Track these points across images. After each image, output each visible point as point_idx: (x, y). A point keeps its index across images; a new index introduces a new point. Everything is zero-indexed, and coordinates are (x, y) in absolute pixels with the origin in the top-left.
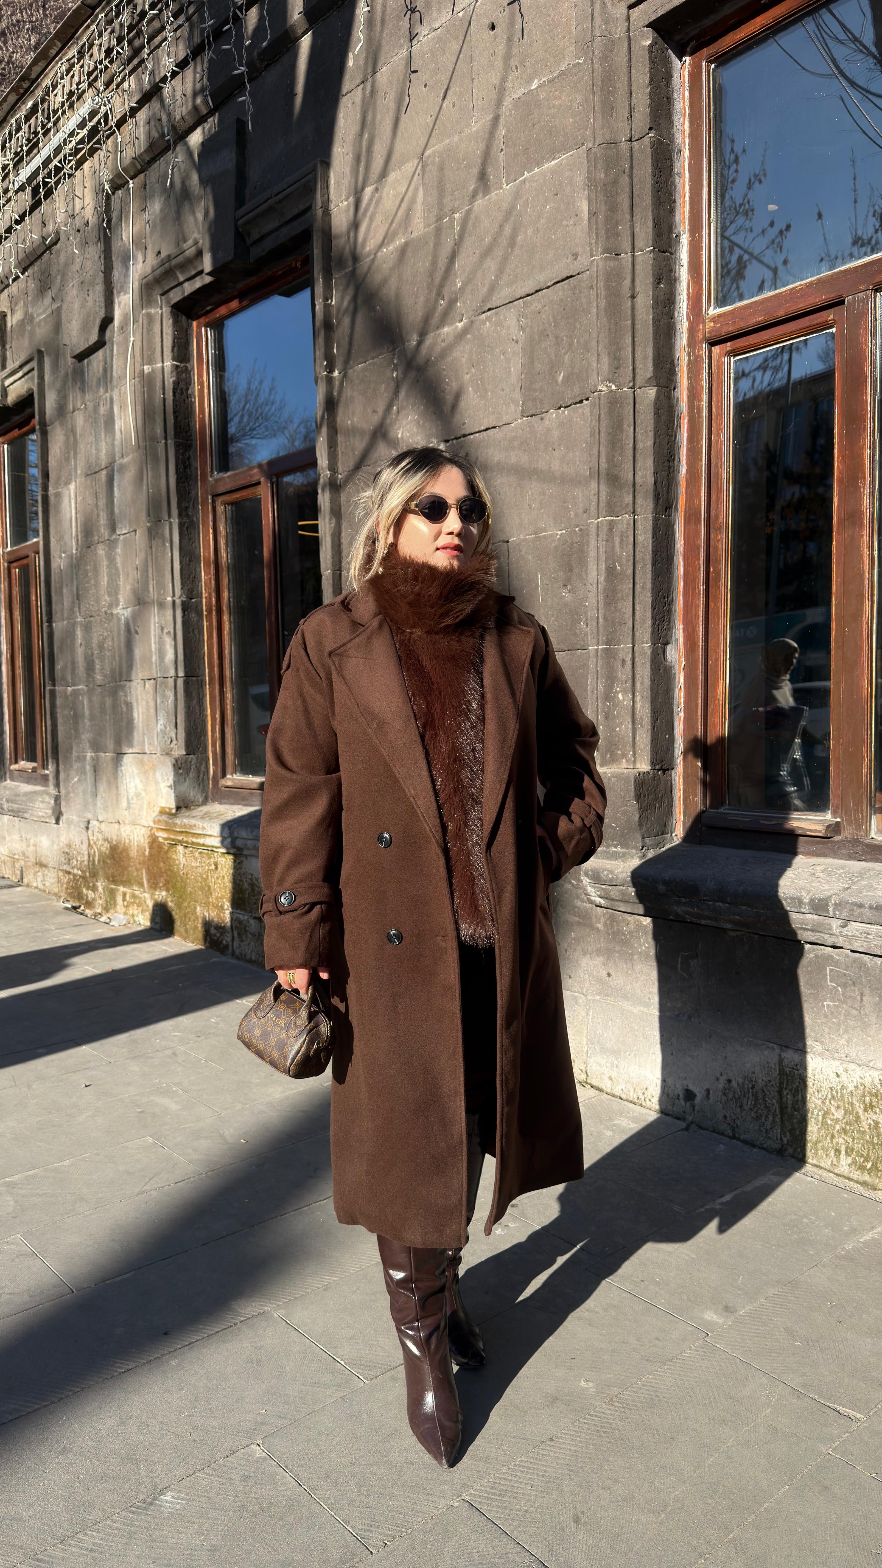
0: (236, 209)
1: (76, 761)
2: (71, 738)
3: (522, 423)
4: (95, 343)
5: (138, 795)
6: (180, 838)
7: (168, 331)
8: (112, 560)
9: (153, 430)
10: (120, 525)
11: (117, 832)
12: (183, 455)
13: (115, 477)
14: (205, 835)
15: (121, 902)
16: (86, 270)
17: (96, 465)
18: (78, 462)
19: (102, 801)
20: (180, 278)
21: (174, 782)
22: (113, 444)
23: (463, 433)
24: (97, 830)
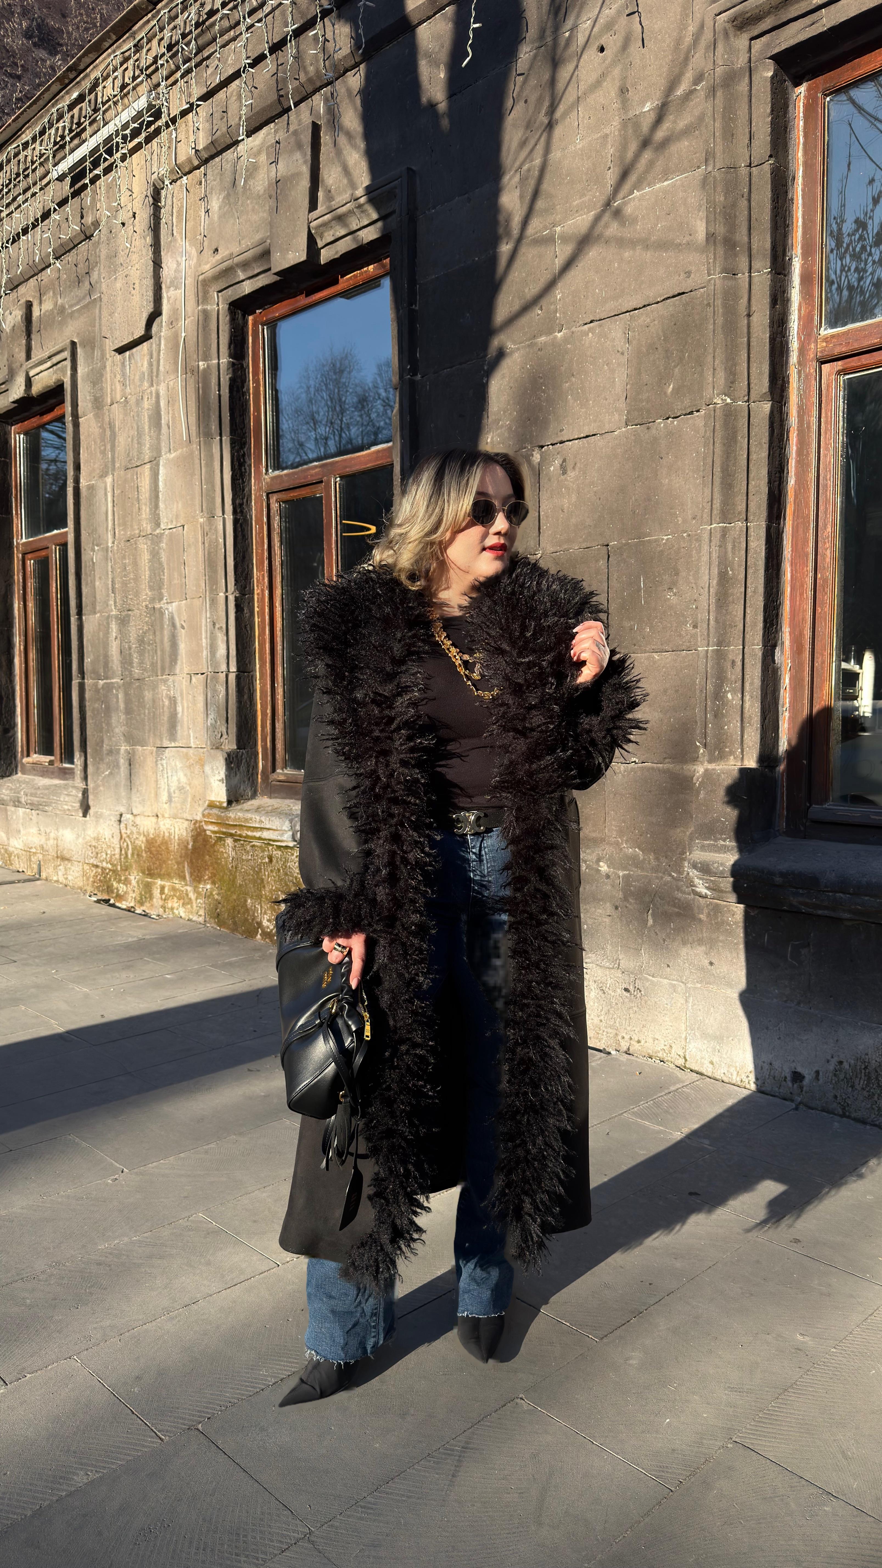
0: (309, 214)
1: (108, 754)
2: (101, 731)
3: (627, 431)
4: (139, 337)
5: (181, 788)
6: (233, 832)
7: (225, 328)
8: (155, 555)
9: (207, 426)
10: (165, 520)
11: (154, 826)
12: (238, 452)
13: (161, 472)
14: (262, 829)
15: (159, 895)
16: (131, 264)
17: (138, 459)
18: (116, 455)
19: (138, 795)
20: (241, 276)
21: (226, 776)
22: (158, 439)
23: (560, 439)
24: (131, 823)
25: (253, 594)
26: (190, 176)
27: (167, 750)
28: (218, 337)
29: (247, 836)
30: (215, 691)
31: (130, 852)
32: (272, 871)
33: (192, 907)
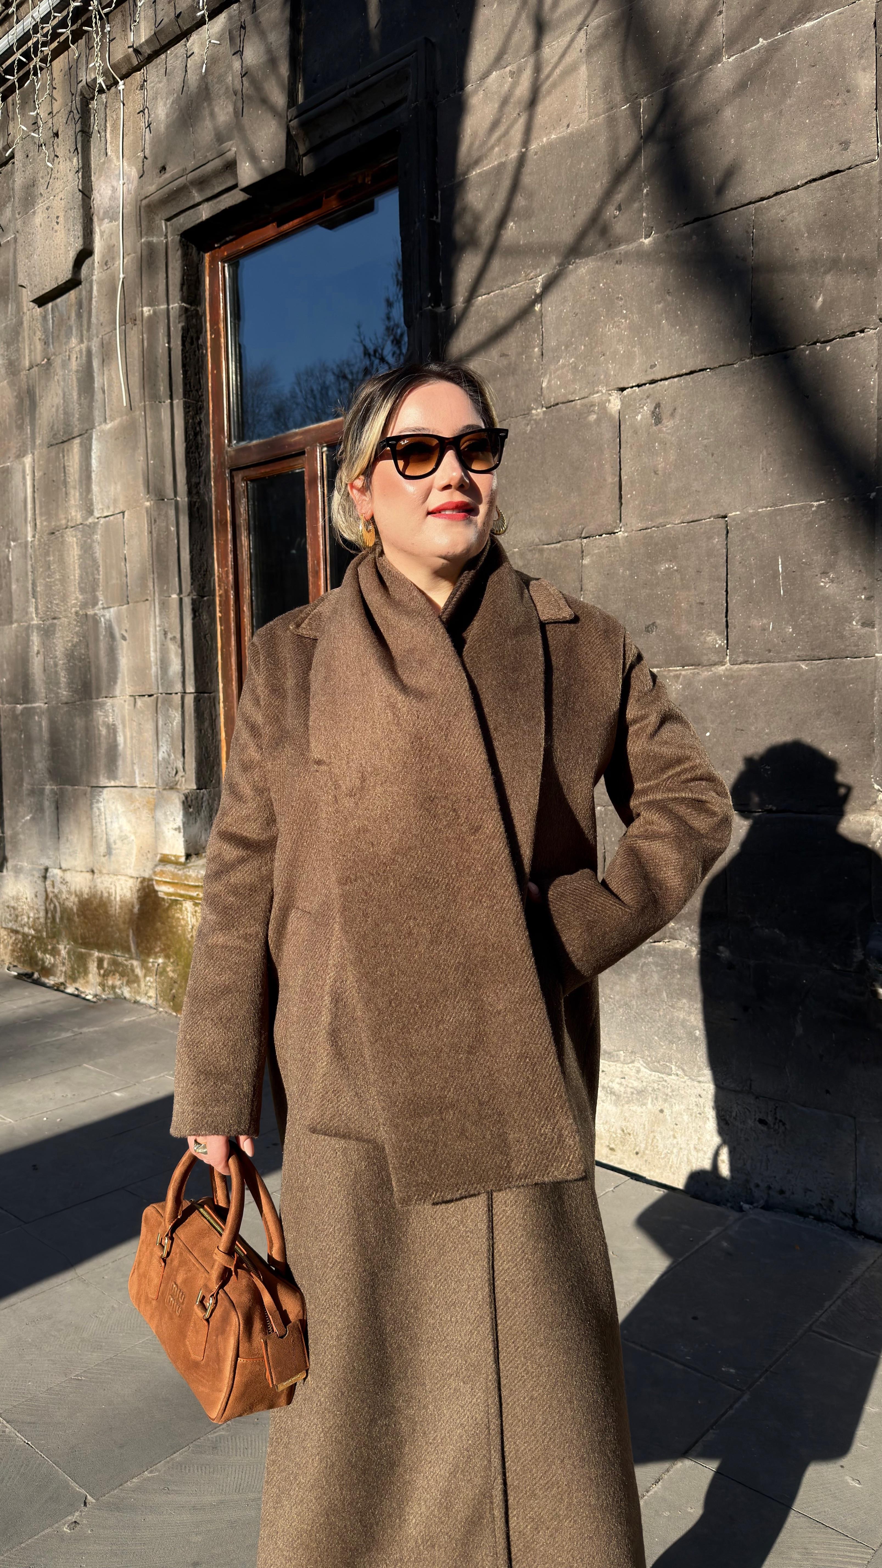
0: (289, 107)
1: (29, 795)
2: (20, 769)
3: (753, 363)
4: (65, 283)
5: (124, 838)
7: (175, 265)
8: (87, 549)
9: (154, 386)
10: (100, 506)
11: (89, 884)
12: (193, 419)
13: (93, 447)
15: (95, 969)
16: (54, 193)
17: (65, 433)
18: (37, 430)
19: (68, 845)
20: (197, 197)
21: (184, 824)
22: (91, 408)
23: (650, 378)
24: (59, 879)
25: (214, 595)
26: (127, 80)
27: (105, 791)
28: (167, 277)
30: (167, 717)
31: (58, 915)
33: (139, 986)
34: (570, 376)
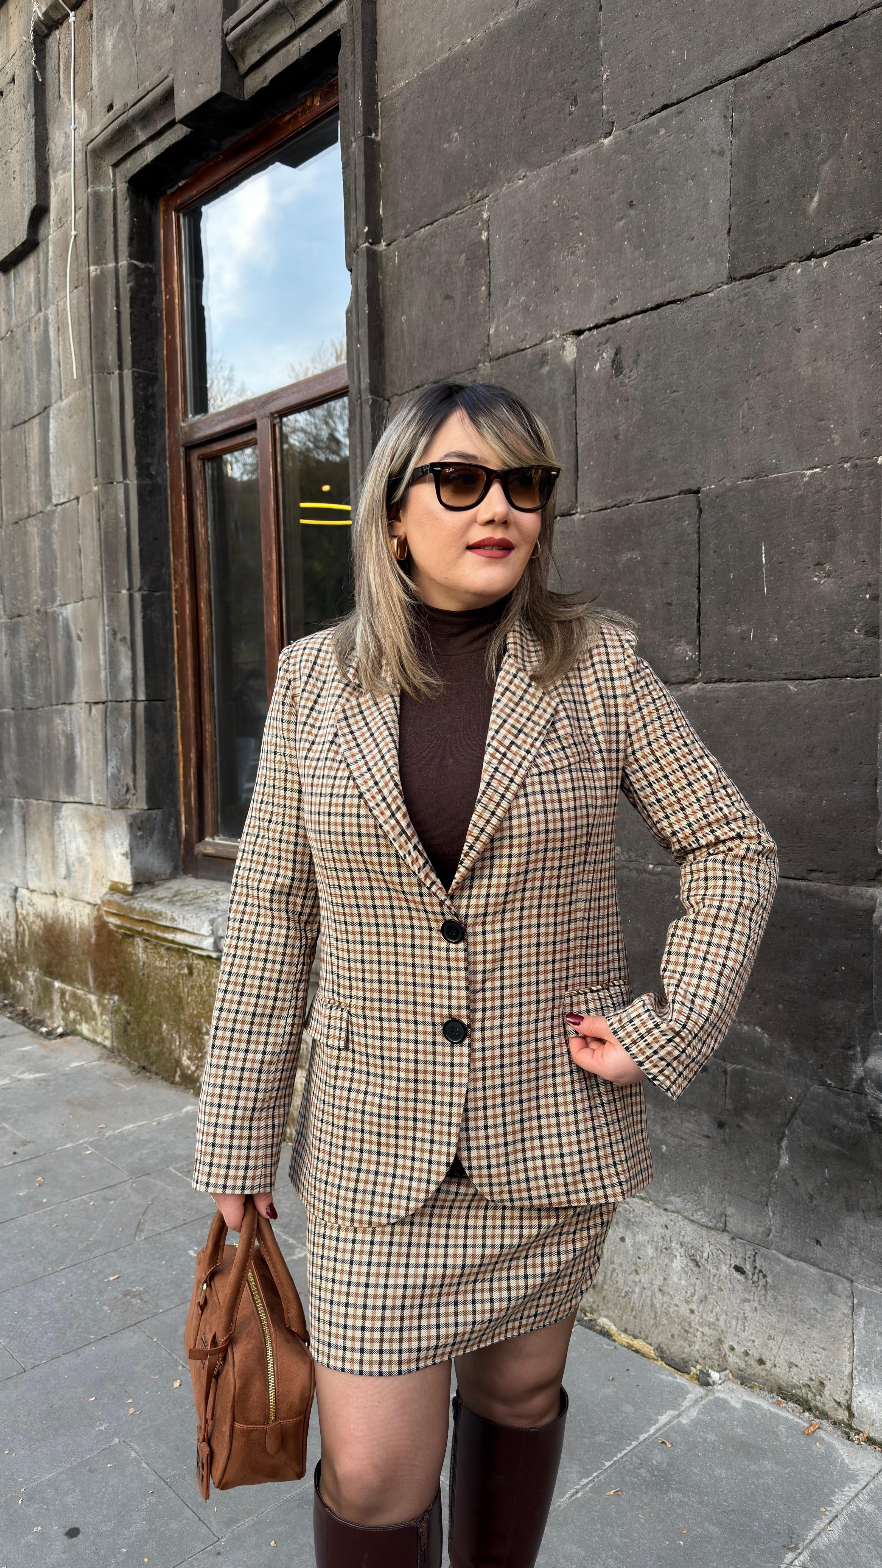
0: (224, 19)
1: (1, 807)
3: (731, 290)
4: (23, 244)
5: (81, 861)
6: (140, 929)
7: (124, 217)
8: (46, 539)
9: (103, 357)
10: (57, 492)
11: (52, 908)
12: (144, 391)
13: (51, 427)
14: (175, 930)
15: (59, 1001)
16: (12, 146)
17: (26, 412)
18: (3, 410)
19: (33, 864)
20: (141, 136)
21: (131, 848)
22: (48, 383)
23: (609, 316)
24: (27, 901)
25: (169, 589)
26: (79, 11)
27: (65, 806)
28: (115, 232)
29: (157, 937)
30: (117, 729)
31: (27, 939)
32: (192, 987)
33: (97, 1023)
34: (520, 319)
